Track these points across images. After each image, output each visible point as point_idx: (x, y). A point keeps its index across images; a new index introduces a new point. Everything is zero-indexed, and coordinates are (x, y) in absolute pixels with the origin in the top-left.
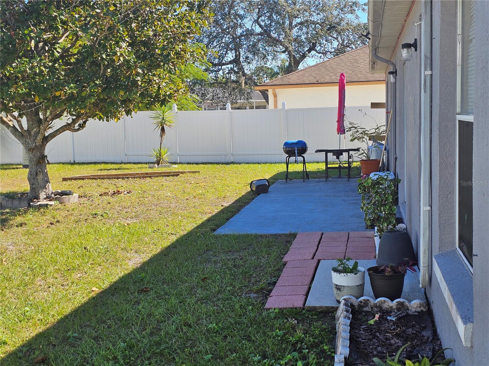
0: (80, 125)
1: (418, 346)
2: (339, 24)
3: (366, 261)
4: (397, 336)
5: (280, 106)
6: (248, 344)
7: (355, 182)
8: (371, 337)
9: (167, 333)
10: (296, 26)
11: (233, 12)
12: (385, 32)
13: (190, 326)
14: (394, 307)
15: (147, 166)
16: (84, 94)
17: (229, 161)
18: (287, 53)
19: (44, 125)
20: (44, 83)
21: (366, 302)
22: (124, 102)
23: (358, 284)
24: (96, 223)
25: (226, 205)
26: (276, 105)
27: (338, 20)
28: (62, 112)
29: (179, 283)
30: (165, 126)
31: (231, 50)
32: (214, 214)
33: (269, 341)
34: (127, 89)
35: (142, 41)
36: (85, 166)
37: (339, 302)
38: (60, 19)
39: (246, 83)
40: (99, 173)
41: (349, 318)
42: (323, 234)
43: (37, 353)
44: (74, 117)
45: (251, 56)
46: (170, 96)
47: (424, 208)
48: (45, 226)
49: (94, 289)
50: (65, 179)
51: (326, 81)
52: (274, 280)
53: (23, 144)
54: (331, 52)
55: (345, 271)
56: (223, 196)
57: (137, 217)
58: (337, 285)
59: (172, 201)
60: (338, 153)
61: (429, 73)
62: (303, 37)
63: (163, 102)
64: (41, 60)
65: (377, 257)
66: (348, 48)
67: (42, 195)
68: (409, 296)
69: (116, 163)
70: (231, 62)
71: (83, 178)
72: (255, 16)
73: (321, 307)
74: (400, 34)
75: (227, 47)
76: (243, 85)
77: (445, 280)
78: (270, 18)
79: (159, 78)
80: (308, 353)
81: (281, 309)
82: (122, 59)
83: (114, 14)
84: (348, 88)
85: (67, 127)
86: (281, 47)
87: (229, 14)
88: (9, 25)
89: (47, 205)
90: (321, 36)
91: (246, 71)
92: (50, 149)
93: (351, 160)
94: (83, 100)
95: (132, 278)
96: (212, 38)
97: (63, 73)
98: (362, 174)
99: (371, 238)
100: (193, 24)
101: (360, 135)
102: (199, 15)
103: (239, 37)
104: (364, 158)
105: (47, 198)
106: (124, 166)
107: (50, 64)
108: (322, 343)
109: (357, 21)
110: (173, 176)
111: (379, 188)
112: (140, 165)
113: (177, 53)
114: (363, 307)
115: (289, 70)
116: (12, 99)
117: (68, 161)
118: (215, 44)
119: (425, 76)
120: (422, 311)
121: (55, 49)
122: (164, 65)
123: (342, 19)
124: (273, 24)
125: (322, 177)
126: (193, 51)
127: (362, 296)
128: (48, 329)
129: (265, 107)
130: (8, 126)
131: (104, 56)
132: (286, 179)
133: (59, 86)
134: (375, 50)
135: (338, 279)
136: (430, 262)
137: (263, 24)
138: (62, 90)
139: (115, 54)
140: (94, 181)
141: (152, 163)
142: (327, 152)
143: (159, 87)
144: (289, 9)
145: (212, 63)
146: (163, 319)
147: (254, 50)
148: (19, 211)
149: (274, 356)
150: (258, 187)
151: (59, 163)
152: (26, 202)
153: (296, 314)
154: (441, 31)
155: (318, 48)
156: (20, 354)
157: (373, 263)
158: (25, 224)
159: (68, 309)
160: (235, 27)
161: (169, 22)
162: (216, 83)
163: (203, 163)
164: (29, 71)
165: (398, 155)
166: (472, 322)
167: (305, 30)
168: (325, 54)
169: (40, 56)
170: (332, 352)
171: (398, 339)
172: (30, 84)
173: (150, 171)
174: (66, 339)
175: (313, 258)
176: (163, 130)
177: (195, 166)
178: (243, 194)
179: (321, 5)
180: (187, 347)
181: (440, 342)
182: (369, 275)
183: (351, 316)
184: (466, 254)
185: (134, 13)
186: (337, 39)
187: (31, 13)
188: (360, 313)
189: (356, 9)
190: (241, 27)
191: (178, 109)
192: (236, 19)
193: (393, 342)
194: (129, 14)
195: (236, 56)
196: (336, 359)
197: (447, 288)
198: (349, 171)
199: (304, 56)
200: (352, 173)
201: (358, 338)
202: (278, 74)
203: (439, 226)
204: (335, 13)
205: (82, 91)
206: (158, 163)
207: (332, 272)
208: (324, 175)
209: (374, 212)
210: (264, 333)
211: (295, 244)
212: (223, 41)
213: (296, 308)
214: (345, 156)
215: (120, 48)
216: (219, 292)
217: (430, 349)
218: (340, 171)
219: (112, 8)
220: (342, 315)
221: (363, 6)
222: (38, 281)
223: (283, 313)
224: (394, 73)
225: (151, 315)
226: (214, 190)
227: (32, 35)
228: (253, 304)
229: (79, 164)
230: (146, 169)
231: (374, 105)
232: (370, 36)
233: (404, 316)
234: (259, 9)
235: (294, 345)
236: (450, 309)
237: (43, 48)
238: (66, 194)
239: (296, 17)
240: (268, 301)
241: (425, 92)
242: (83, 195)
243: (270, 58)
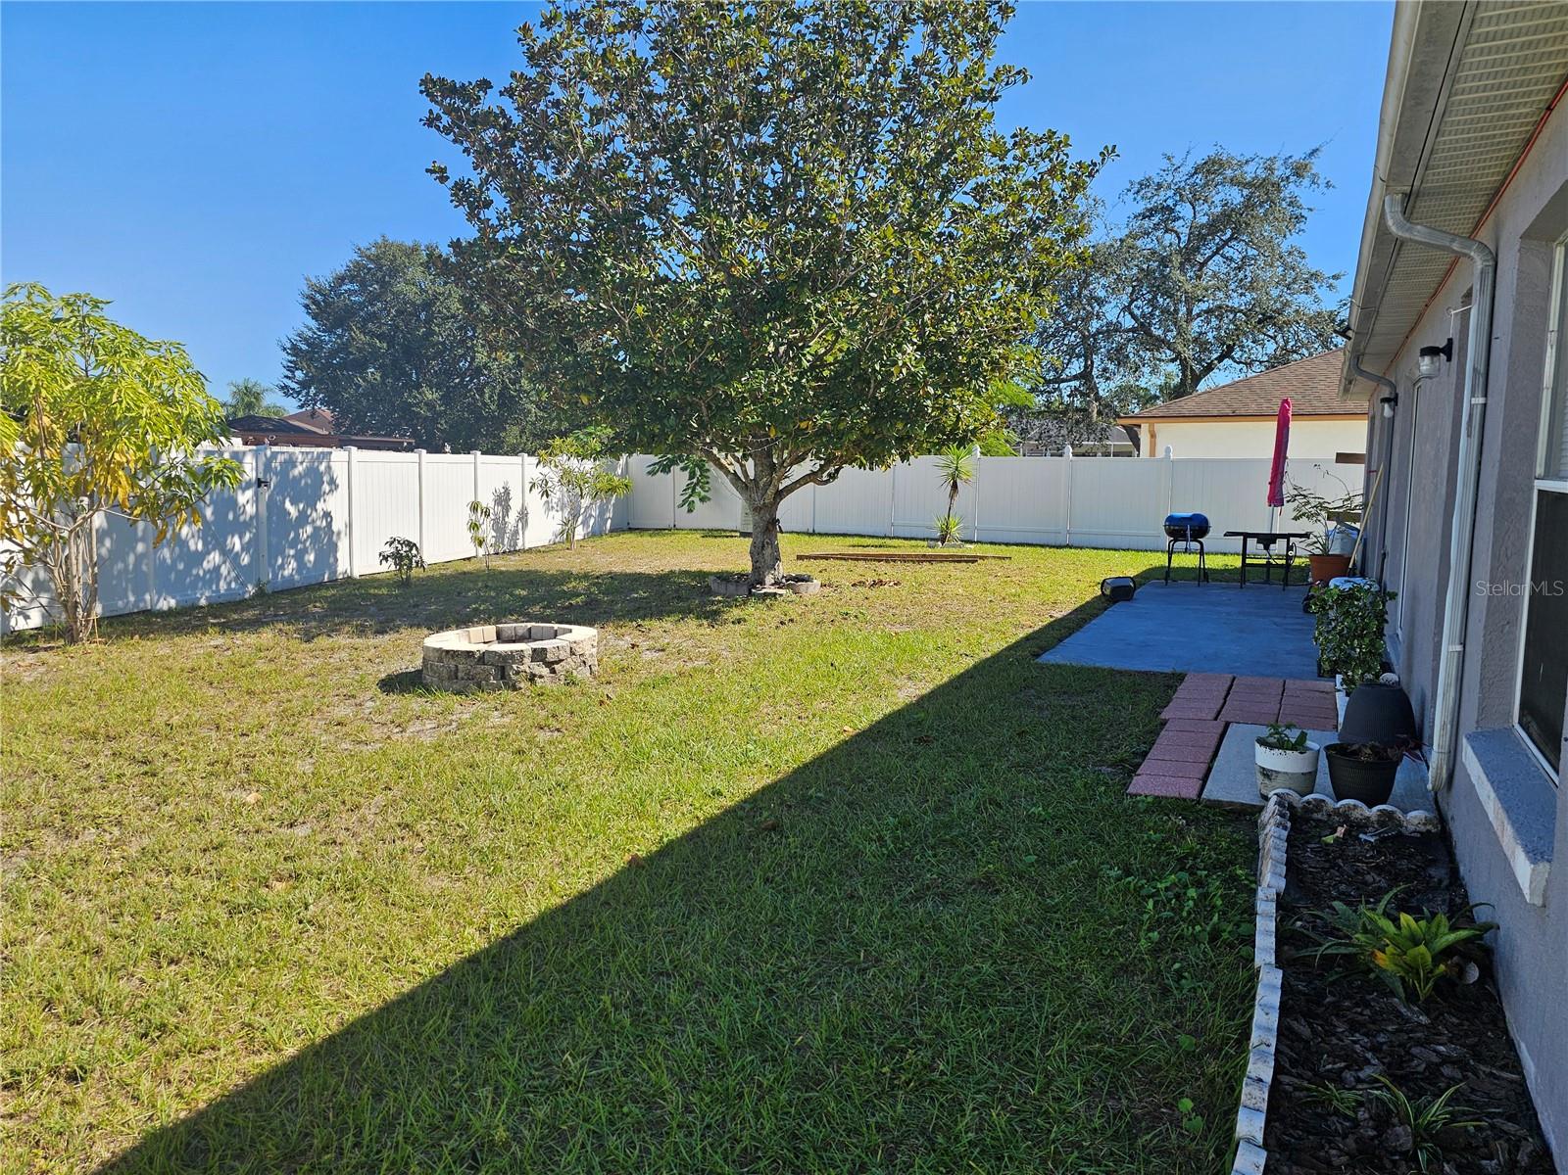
0: (829, 475)
1: (1419, 892)
2: (1280, 312)
3: (1318, 733)
4: (1379, 869)
5: (1160, 453)
6: (1100, 848)
7: (1296, 595)
8: (1327, 865)
9: (961, 812)
10: (1199, 315)
11: (1086, 292)
12: (1382, 325)
13: (999, 806)
14: (1374, 819)
15: (925, 543)
16: (841, 426)
17: (1063, 544)
18: (1178, 362)
19: (779, 474)
20: (784, 408)
21: (1319, 804)
22: (900, 440)
23: (1305, 771)
24: (847, 625)
25: (1059, 615)
26: (1153, 453)
27: (1278, 305)
28: (806, 454)
29: (979, 734)
30: (958, 481)
31: (1078, 356)
32: (1036, 628)
33: (1137, 849)
34: (908, 419)
35: (937, 343)
36: (830, 539)
37: (1266, 798)
38: (816, 309)
39: (1099, 413)
40: (851, 551)
41: (1285, 828)
42: (1234, 679)
43: (765, 814)
44: (822, 462)
45: (1111, 367)
46: (974, 432)
47: (1449, 648)
48: (773, 625)
49: (846, 728)
50: (800, 558)
51: (1251, 412)
52: (1143, 747)
53: (746, 500)
54: (1261, 362)
55: (1282, 745)
56: (1052, 600)
57: (910, 623)
58: (1264, 769)
59: (966, 602)
60: (1268, 540)
61: (1481, 400)
62: (1210, 336)
63: (963, 442)
64: (782, 373)
65: (1340, 728)
66: (1295, 355)
67: (769, 579)
68: (1403, 801)
69: (877, 537)
70: (1075, 378)
71: (826, 558)
72: (1125, 300)
73: (1231, 803)
74: (1412, 329)
75: (1071, 352)
76: (1095, 414)
77: (1489, 780)
78: (1152, 303)
79: (962, 401)
80: (1206, 876)
81: (1158, 797)
82: (904, 371)
83: (898, 299)
84: (1294, 426)
85: (812, 477)
86: (1168, 351)
87: (1079, 296)
88: (740, 318)
89: (775, 594)
90: (1245, 333)
91: (1101, 393)
92: (785, 510)
93: (1291, 553)
94: (840, 435)
95: (904, 716)
96: (1045, 337)
97: (811, 393)
98: (1310, 580)
99: (1327, 693)
100: (1024, 314)
101: (1313, 511)
102: (1035, 300)
103: (1094, 336)
104: (1317, 552)
105: (776, 583)
106: (888, 542)
107: (795, 379)
108: (1232, 863)
109: (1315, 307)
110: (967, 562)
111: (1352, 605)
112: (913, 542)
113: (994, 363)
114: (1312, 811)
115: (1179, 392)
116: (736, 432)
117: (805, 530)
118: (1051, 347)
119: (1472, 407)
120: (1429, 831)
121: (804, 355)
122: (970, 382)
123: (1286, 304)
124: (1157, 313)
125: (1234, 580)
126: (1021, 359)
127: (1312, 793)
128: (780, 781)
129: (1130, 455)
130: (727, 472)
131: (877, 367)
132: (1166, 580)
133: (805, 413)
134: (1357, 358)
135: (1266, 758)
136: (1453, 745)
137: (1137, 312)
138: (809, 419)
139: (895, 363)
140: (843, 562)
141: (932, 539)
142: (1246, 536)
143: (958, 418)
144: (1188, 287)
145: (1044, 378)
146: (955, 789)
147: (1119, 357)
148: (736, 600)
149: (1144, 873)
150: (1114, 590)
151: (792, 532)
152: (745, 588)
153: (1184, 809)
154: (1514, 325)
155: (1237, 354)
156: (740, 813)
157: (1333, 739)
158: (745, 621)
159: (809, 753)
160: (1087, 319)
161: (984, 310)
162: (1048, 411)
163: (1017, 545)
164: (764, 390)
165: (1389, 549)
166: (1549, 861)
167: (1214, 322)
168: (1249, 364)
169: (781, 367)
170: (1251, 882)
171: (1379, 875)
172: (764, 409)
173: (930, 552)
174: (806, 800)
175: (1216, 719)
176: (955, 486)
177: (1003, 547)
178: (1088, 599)
179: (1249, 279)
180: (994, 838)
181: (1466, 891)
182: (1328, 757)
183: (1289, 824)
184: (1535, 736)
185: (929, 298)
186: (1274, 338)
187: (774, 300)
188: (1308, 821)
189: (1316, 285)
190: (1098, 318)
191: (982, 453)
192: (1091, 305)
193: (1369, 878)
194: (920, 300)
195: (1086, 367)
196: (1260, 894)
197: (1493, 795)
198: (1287, 573)
199: (1209, 368)
200: (1292, 577)
201: (1302, 863)
202: (1156, 397)
203: (1481, 681)
204: (1275, 293)
205: (839, 422)
206: (943, 539)
207: (1257, 745)
208: (1236, 577)
209: (1339, 647)
210: (1127, 833)
211: (1182, 692)
212: (1066, 342)
213: (1184, 800)
214: (1280, 547)
215: (904, 353)
216: (1048, 757)
217: (1444, 901)
218: (1268, 571)
219: (896, 290)
220: (1272, 821)
221: (1331, 281)
222: (765, 708)
223: (1160, 805)
224: (1393, 400)
225: (934, 779)
226: (1036, 590)
227: (774, 333)
228: (1106, 784)
229: (820, 534)
230: (922, 549)
231: (1342, 458)
232: (1350, 333)
233: (1393, 836)
234: (1134, 287)
235: (1181, 860)
236: (1499, 833)
237: (786, 352)
238: (803, 580)
239: (1200, 301)
240: (1134, 782)
241: (1469, 436)
242: (827, 583)
243: (1146, 370)
